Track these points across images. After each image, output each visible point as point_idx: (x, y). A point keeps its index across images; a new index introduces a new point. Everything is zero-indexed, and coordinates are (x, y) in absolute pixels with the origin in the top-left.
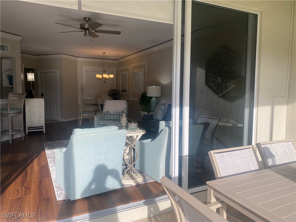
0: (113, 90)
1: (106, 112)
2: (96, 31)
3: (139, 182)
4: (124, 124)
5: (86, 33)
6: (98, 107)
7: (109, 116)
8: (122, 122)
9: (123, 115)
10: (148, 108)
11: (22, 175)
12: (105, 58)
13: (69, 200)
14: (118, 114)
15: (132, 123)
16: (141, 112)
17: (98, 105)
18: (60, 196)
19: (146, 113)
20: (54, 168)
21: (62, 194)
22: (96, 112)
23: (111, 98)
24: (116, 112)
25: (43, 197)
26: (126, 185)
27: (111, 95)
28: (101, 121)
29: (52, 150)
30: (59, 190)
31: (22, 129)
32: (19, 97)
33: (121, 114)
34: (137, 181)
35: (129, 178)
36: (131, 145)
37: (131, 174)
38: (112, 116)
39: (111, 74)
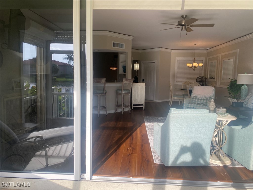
0: (201, 77)
1: (194, 97)
2: (191, 26)
3: (227, 164)
4: (212, 109)
5: (182, 28)
6: (187, 92)
7: (197, 100)
8: (210, 107)
9: (211, 101)
10: (237, 95)
11: (129, 138)
12: (195, 49)
13: (164, 165)
14: (206, 99)
15: (220, 109)
16: (229, 99)
17: (187, 90)
18: (157, 160)
19: (235, 100)
20: (152, 137)
21: (158, 159)
22: (184, 96)
23: (199, 85)
24: (203, 97)
25: (144, 158)
26: (214, 164)
27: (199, 82)
28: (190, 104)
29: (149, 123)
30: (155, 156)
31: (130, 105)
32: (129, 81)
33: (208, 99)
34: (225, 163)
35: (216, 158)
36: (220, 129)
37: (218, 155)
38: (199, 101)
39: (200, 63)
